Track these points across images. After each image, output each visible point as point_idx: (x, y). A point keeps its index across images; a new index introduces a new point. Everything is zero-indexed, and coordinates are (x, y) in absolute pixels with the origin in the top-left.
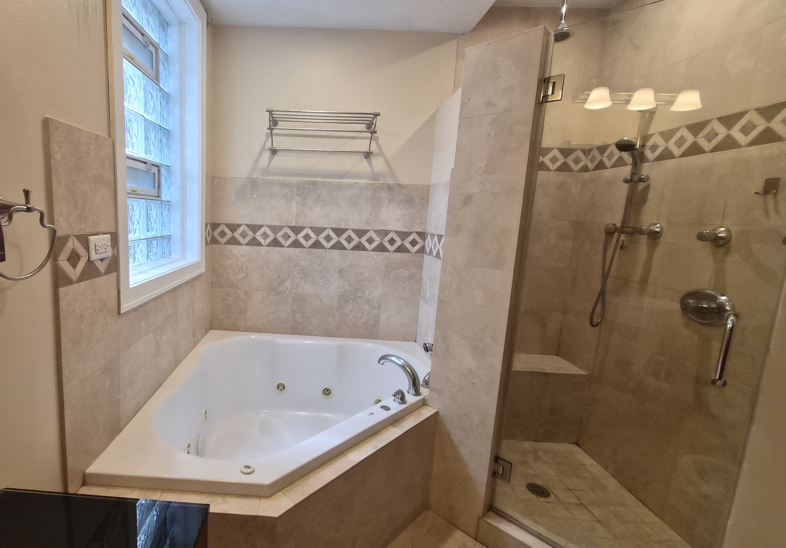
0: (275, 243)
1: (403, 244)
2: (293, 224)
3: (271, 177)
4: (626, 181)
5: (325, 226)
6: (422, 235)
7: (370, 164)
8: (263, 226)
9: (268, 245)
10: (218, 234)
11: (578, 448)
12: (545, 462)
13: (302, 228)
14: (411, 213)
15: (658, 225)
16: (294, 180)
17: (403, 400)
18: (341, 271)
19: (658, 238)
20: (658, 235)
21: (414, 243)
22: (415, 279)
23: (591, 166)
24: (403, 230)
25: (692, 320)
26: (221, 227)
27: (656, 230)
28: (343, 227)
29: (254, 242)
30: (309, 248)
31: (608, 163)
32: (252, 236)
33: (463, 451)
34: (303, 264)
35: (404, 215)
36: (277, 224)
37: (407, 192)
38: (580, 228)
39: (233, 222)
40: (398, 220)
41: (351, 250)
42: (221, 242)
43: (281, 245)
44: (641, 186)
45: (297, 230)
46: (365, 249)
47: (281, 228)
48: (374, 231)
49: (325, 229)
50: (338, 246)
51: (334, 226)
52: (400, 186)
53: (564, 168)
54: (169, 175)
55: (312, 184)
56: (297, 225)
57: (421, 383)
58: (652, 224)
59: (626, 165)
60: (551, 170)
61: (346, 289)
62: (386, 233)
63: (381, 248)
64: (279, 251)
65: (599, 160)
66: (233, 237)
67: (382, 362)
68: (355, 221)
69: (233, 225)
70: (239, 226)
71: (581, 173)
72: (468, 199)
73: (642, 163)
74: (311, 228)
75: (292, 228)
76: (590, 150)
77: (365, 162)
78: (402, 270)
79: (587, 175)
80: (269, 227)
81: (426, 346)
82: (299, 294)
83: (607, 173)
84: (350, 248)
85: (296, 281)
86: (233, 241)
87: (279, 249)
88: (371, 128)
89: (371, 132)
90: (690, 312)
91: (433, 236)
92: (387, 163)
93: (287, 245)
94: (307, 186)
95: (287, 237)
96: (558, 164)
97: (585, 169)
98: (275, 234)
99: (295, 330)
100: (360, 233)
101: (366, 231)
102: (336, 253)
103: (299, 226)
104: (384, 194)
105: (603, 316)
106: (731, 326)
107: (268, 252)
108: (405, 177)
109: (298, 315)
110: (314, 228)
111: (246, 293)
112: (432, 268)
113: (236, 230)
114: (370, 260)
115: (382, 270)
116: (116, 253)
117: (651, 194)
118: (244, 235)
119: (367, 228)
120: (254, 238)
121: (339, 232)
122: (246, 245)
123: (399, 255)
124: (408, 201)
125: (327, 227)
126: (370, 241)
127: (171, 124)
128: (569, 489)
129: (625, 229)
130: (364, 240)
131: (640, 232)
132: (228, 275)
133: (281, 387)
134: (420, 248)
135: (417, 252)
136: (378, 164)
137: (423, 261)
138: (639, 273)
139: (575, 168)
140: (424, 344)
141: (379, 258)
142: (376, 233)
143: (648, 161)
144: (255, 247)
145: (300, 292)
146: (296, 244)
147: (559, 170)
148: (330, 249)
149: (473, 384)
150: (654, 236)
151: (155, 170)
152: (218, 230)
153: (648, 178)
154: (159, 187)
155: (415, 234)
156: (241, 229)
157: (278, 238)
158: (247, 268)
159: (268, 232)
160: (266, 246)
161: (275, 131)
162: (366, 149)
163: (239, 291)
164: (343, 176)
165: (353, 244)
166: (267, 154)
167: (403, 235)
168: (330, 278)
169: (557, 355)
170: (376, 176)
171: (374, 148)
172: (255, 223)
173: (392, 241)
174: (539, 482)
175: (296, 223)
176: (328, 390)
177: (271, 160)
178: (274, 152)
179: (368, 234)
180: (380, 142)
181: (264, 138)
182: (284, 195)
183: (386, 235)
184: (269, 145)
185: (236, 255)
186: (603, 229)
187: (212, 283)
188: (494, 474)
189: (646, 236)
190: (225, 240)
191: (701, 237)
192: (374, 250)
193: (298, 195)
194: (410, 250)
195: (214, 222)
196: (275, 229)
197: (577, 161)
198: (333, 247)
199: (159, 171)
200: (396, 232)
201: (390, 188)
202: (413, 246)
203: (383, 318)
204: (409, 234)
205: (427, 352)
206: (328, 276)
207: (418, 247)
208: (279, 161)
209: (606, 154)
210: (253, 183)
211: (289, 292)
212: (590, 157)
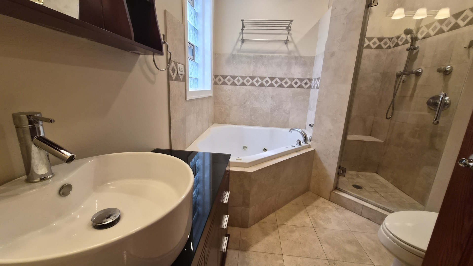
0: (243, 84)
1: (301, 84)
2: (251, 75)
3: (241, 54)
4: (407, 50)
5: (265, 76)
6: (310, 80)
7: (287, 47)
8: (238, 76)
9: (240, 85)
10: (218, 80)
11: (377, 175)
12: (361, 178)
13: (255, 77)
14: (305, 70)
15: (421, 69)
16: (252, 55)
17: (300, 144)
18: (272, 97)
19: (420, 75)
20: (420, 74)
21: (306, 84)
22: (306, 100)
23: (392, 46)
24: (302, 78)
25: (432, 109)
26: (219, 77)
27: (420, 71)
28: (274, 76)
29: (234, 84)
30: (258, 86)
31: (400, 43)
32: (233, 81)
33: (325, 165)
34: (256, 94)
35: (302, 70)
36: (244, 75)
37: (304, 60)
38: (385, 75)
39: (225, 75)
40: (299, 73)
41: (277, 87)
42: (219, 84)
43: (245, 85)
44: (415, 51)
45: (253, 78)
46: (283, 87)
47: (246, 77)
48: (288, 78)
49: (265, 78)
50: (272, 85)
51: (270, 76)
52: (301, 57)
53: (379, 47)
54: (198, 51)
55: (260, 57)
56: (253, 76)
57: (308, 140)
58: (418, 69)
59: (409, 43)
60: (372, 48)
61: (274, 105)
62: (293, 79)
63: (291, 86)
64: (245, 88)
65: (396, 42)
66: (224, 81)
67: (291, 131)
68: (279, 74)
69: (225, 76)
70: (227, 76)
71: (387, 50)
72: (333, 54)
73: (416, 41)
74: (260, 77)
75: (251, 77)
76: (392, 38)
77: (285, 46)
78: (300, 96)
79: (390, 50)
80: (240, 77)
81: (311, 125)
82: (253, 107)
83: (399, 48)
84: (277, 86)
85: (252, 102)
86: (224, 83)
87: (245, 87)
88: (288, 29)
89: (288, 30)
90: (431, 105)
91: (315, 79)
92: (295, 46)
93: (248, 85)
94: (258, 58)
95: (248, 81)
96: (376, 45)
97: (389, 47)
98: (243, 80)
99: (251, 124)
100: (282, 79)
101: (284, 78)
102: (270, 88)
103: (254, 76)
104: (293, 61)
105: (392, 114)
106: (442, 97)
107: (239, 88)
108: (304, 52)
109: (253, 117)
110: (261, 77)
111: (230, 107)
112: (314, 94)
113: (226, 78)
114: (286, 92)
115: (291, 96)
116: (185, 74)
117: (419, 55)
118: (229, 80)
119: (285, 77)
120: (234, 82)
121: (272, 79)
122: (230, 85)
123: (299, 89)
124: (304, 64)
125: (266, 76)
126: (286, 83)
127: (199, 28)
128: (371, 187)
129: (405, 73)
130: (283, 83)
131: (412, 73)
132: (222, 99)
133: (245, 148)
134: (309, 86)
135: (308, 88)
136: (291, 46)
137: (310, 92)
138: (410, 92)
139: (385, 47)
140: (310, 124)
141: (290, 91)
142: (289, 79)
143: (419, 40)
144: (234, 86)
145: (254, 106)
146: (252, 85)
147: (377, 48)
148: (267, 87)
149: (331, 135)
150: (418, 74)
151: (192, 47)
152: (218, 78)
153: (418, 47)
154: (194, 55)
155: (307, 79)
156: (228, 78)
157: (244, 82)
158: (230, 95)
159: (240, 79)
160: (239, 86)
161: (244, 31)
162: (286, 39)
163: (227, 106)
164: (275, 52)
165: (278, 84)
166: (240, 43)
167: (301, 80)
168: (267, 100)
169: (370, 136)
170: (289, 52)
171: (289, 39)
172: (234, 75)
173: (296, 83)
174: (358, 184)
175: (253, 75)
176: (265, 149)
177: (241, 45)
178: (243, 41)
179: (285, 79)
180: (292, 36)
181: (239, 35)
182: (247, 62)
183: (294, 80)
184: (241, 38)
185: (225, 90)
186: (395, 75)
187: (215, 103)
188: (338, 174)
189: (414, 75)
190: (220, 83)
191: (439, 71)
192: (287, 87)
193: (253, 62)
194: (304, 87)
195: (216, 74)
196: (243, 78)
197: (386, 44)
198: (269, 86)
199: (194, 48)
200: (298, 79)
201: (296, 58)
202: (306, 85)
203: (291, 118)
204: (304, 79)
205: (311, 127)
206: (266, 99)
207: (308, 85)
208: (246, 46)
209: (399, 39)
210: (233, 56)
211: (249, 106)
212: (392, 41)
